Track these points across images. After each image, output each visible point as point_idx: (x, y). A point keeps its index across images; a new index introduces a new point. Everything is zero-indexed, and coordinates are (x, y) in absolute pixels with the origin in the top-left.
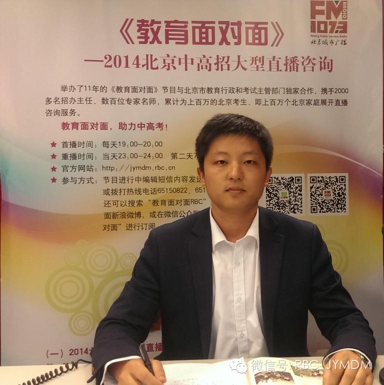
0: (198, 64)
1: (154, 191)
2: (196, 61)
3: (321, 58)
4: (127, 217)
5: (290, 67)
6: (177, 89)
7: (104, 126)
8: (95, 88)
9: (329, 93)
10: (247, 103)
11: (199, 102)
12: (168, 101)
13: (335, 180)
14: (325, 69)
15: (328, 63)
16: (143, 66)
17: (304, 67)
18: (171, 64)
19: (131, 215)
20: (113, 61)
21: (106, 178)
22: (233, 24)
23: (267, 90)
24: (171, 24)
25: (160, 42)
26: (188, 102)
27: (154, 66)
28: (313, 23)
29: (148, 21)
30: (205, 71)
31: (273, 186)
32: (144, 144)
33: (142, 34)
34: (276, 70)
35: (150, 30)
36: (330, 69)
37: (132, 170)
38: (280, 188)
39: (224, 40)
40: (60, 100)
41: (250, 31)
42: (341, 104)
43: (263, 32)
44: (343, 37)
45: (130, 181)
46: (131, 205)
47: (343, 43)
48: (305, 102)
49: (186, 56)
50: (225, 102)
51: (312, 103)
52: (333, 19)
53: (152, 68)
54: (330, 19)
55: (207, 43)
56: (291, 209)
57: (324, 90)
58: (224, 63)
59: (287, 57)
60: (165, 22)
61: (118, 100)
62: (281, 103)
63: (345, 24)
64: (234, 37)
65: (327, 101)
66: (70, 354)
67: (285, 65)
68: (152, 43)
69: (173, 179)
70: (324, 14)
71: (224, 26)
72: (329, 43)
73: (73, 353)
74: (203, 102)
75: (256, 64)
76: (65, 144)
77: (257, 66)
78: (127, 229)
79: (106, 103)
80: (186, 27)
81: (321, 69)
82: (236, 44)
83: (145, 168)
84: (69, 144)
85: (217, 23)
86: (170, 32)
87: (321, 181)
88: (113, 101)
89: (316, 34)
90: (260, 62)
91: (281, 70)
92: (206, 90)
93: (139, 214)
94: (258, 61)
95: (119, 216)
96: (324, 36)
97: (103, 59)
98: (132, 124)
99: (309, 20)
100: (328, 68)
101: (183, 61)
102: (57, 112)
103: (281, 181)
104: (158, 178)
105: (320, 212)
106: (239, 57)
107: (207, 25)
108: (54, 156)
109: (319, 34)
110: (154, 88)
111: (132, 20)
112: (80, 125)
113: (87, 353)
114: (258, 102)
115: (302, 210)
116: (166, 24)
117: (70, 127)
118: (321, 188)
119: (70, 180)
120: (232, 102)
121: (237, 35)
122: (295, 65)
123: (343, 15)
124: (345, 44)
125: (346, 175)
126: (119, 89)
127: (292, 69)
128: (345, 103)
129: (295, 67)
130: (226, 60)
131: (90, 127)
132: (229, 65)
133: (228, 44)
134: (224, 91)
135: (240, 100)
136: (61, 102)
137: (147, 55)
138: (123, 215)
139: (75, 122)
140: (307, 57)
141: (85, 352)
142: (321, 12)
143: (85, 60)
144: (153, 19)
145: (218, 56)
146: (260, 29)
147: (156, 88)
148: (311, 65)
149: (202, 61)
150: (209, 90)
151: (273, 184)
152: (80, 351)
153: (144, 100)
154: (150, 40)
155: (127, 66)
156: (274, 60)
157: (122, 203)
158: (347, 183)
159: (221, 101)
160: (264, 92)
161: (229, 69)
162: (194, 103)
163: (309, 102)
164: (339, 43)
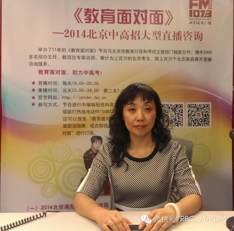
0: (121, 36)
1: (93, 112)
2: (120, 34)
3: (195, 32)
4: (76, 127)
5: (177, 38)
6: (108, 51)
7: (64, 72)
8: (59, 50)
9: (200, 54)
10: (150, 59)
11: (121, 58)
12: (102, 58)
13: (203, 107)
14: (198, 39)
15: (200, 36)
16: (88, 36)
17: (185, 38)
18: (104, 36)
19: (79, 126)
20: (69, 33)
21: (65, 104)
22: (142, 11)
23: (162, 52)
24: (105, 12)
25: (98, 22)
26: (114, 58)
27: (94, 37)
28: (191, 11)
29: (91, 10)
30: (125, 40)
31: (165, 110)
32: (87, 83)
33: (87, 17)
34: (168, 39)
35: (92, 15)
36: (201, 39)
37: (80, 98)
38: (169, 111)
39: (137, 21)
40: (38, 56)
41: (153, 16)
42: (207, 60)
43: (160, 16)
44: (209, 19)
45: (79, 105)
46: (79, 120)
47: (209, 23)
48: (186, 59)
49: (113, 30)
50: (136, 59)
51: (190, 59)
52: (203, 8)
53: (93, 38)
54: (201, 8)
55: (126, 23)
56: (176, 124)
57: (197, 52)
58: (136, 35)
59: (174, 32)
60: (101, 10)
61: (73, 57)
62: (170, 59)
63: (211, 12)
64: (143, 19)
65: (199, 58)
66: (42, 209)
67: (173, 36)
68: (93, 22)
69: (105, 105)
70: (197, 6)
71: (137, 13)
72: (200, 23)
73: (43, 208)
74: (123, 58)
75: (155, 36)
76: (40, 83)
77: (157, 37)
78: (77, 134)
79: (65, 58)
80: (114, 13)
81: (195, 39)
82: (144, 23)
83: (88, 98)
84: (43, 83)
85: (132, 11)
86: (104, 16)
87: (195, 107)
88: (69, 57)
89: (193, 18)
90: (158, 34)
91: (171, 40)
92: (125, 51)
93: (84, 126)
94: (157, 34)
95: (72, 126)
96: (197, 19)
97: (64, 32)
98: (80, 71)
99: (189, 9)
100: (200, 38)
101: (112, 34)
102: (36, 64)
103: (170, 107)
104: (95, 104)
105: (194, 126)
106: (145, 31)
107: (126, 12)
108: (33, 90)
109: (195, 18)
110: (94, 50)
111: (81, 9)
112: (49, 71)
113: (52, 208)
114: (157, 59)
115: (182, 124)
116: (102, 11)
117: (44, 72)
118: (195, 111)
119: (43, 104)
120: (141, 59)
121: (144, 18)
122: (180, 36)
123: (209, 6)
124: (210, 24)
125: (210, 103)
126: (73, 50)
127: (178, 39)
128: (210, 59)
129: (180, 38)
130: (137, 33)
131: (55, 73)
132: (139, 36)
133: (139, 23)
134: (136, 52)
135: (146, 57)
136: (38, 58)
137: (90, 30)
138: (75, 126)
139: (46, 70)
140: (187, 32)
141: (50, 208)
142: (196, 5)
143: (53, 33)
144: (94, 8)
145: (133, 31)
146: (158, 15)
147: (95, 50)
148: (189, 36)
149: (124, 34)
150: (127, 51)
151: (165, 109)
152: (47, 207)
153: (88, 57)
154: (92, 21)
155: (78, 36)
156: (167, 33)
157: (74, 118)
158: (210, 109)
159: (134, 58)
160: (161, 53)
161: (139, 39)
162: (118, 59)
163: (188, 59)
164: (206, 23)
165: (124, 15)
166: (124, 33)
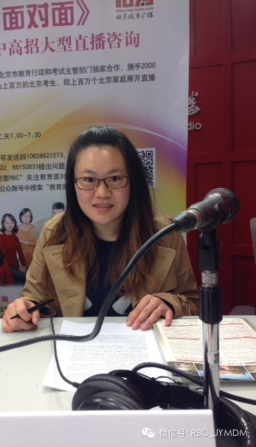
0: (10, 49)
2: (8, 46)
3: (127, 33)
5: (97, 44)
9: (135, 69)
10: (56, 83)
11: (12, 85)
13: (143, 155)
14: (131, 44)
15: (135, 38)
17: (111, 44)
22: (40, 6)
23: (75, 70)
26: (3, 86)
30: (16, 55)
34: (83, 49)
39: (33, 24)
41: (57, 13)
42: (148, 79)
43: (69, 11)
44: (149, 9)
48: (112, 79)
50: (35, 84)
51: (119, 80)
55: (17, 28)
57: (131, 66)
58: (33, 46)
59: (93, 35)
62: (88, 82)
64: (42, 19)
65: (134, 77)
67: (91, 43)
71: (32, 9)
72: (135, 17)
74: (16, 85)
75: (63, 44)
77: (65, 47)
81: (127, 44)
82: (44, 26)
85: (25, 7)
89: (122, 8)
90: (67, 42)
91: (87, 49)
92: (18, 74)
94: (65, 41)
96: (129, 10)
100: (135, 43)
106: (47, 38)
107: (16, 10)
109: (125, 9)
114: (66, 82)
120: (42, 84)
121: (44, 17)
122: (102, 42)
124: (151, 16)
125: (154, 150)
127: (98, 47)
128: (152, 77)
129: (102, 45)
130: (35, 43)
133: (36, 26)
134: (35, 74)
135: (49, 81)
140: (112, 34)
146: (66, 9)
148: (117, 41)
150: (21, 73)
156: (80, 39)
158: (154, 158)
159: (32, 83)
160: (72, 72)
161: (38, 52)
162: (8, 86)
163: (116, 80)
164: (145, 16)
165: (14, 15)
166: (15, 45)
